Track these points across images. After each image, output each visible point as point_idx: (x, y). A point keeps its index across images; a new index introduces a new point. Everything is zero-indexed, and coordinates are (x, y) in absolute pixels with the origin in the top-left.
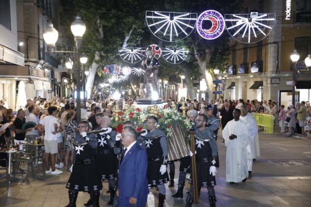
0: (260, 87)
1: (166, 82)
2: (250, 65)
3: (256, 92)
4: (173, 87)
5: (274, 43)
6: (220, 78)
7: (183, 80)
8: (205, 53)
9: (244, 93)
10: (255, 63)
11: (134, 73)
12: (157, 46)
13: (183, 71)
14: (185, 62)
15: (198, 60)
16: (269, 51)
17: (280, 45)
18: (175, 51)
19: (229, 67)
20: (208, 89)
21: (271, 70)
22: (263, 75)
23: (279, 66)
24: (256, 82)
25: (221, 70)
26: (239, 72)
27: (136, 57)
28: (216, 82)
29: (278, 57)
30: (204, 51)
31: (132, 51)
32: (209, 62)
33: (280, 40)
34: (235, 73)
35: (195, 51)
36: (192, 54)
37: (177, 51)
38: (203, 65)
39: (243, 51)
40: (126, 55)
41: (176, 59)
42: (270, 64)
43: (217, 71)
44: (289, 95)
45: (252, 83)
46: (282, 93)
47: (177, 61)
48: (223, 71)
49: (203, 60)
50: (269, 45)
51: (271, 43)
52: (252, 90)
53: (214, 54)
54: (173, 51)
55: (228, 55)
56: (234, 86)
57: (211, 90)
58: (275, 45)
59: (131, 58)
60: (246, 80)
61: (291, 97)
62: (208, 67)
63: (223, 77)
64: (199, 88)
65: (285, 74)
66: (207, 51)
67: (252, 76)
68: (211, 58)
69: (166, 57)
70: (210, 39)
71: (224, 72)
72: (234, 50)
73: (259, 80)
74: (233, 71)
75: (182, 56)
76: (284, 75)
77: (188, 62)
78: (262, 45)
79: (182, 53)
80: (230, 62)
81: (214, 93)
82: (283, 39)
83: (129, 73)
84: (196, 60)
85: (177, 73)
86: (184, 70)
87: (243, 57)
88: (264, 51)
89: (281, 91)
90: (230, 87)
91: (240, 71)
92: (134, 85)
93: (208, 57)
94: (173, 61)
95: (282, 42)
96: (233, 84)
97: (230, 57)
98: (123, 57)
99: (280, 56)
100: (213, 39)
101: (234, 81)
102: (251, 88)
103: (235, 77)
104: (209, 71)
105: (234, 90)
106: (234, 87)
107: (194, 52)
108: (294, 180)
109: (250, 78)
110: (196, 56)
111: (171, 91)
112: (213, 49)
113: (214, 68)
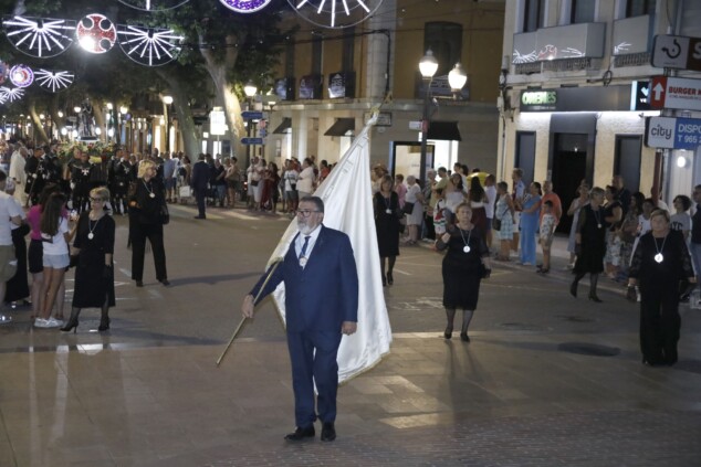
0: (349, 133)
1: (124, 110)
2: (327, 80)
3: (339, 142)
4: (141, 124)
5: (382, 31)
6: (259, 107)
7: (168, 106)
8: (224, 46)
9: (313, 144)
10: (338, 77)
11: (40, 81)
12: (104, 18)
13: (168, 85)
14: (175, 62)
15: (208, 60)
16: (370, 50)
17: (393, 36)
18: (151, 36)
19: (277, 81)
20: (229, 132)
21: (373, 94)
22: (354, 105)
23: (391, 85)
24: (339, 119)
25: (262, 87)
26: (301, 95)
27: (51, 42)
28: (249, 116)
29: (388, 65)
30: (222, 39)
31: (40, 26)
32: (232, 66)
33: (392, 26)
34: (292, 97)
35: (201, 38)
36: (191, 45)
37: (156, 35)
38: (218, 74)
39: (310, 45)
40: (22, 35)
41: (154, 54)
42: (372, 79)
43: (251, 91)
44: (412, 151)
45: (329, 123)
46: (398, 147)
47: (155, 60)
48: (266, 91)
49: (220, 60)
50: (371, 36)
51: (374, 32)
52: (329, 137)
53: (245, 48)
54: (146, 34)
55: (278, 52)
56: (290, 126)
57: (237, 133)
58: (383, 36)
59: (36, 44)
60: (316, 115)
61: (417, 157)
62: (230, 80)
63: (265, 104)
64: (207, 129)
65: (403, 104)
66: (229, 39)
67: (330, 106)
68: (239, 58)
69: (128, 47)
70: (243, 11)
71: (269, 94)
72: (292, 43)
73: (345, 115)
74: (288, 92)
75: (167, 47)
76: (400, 107)
77: (183, 64)
78: (354, 35)
79: (168, 40)
80: (280, 70)
81: (244, 141)
82: (401, 23)
83: (29, 81)
84: (203, 61)
85: (152, 89)
86: (173, 82)
87: (309, 59)
88: (358, 48)
89: (396, 143)
90: (281, 130)
91: (304, 91)
92: (38, 114)
93: (231, 56)
94: (146, 59)
95: (398, 30)
96: (287, 123)
97: (282, 58)
98: (15, 38)
99: (392, 62)
100: (251, 10)
101: (289, 116)
102: (327, 134)
103: (293, 107)
104: (233, 90)
105: (289, 136)
106: (290, 130)
107: (197, 40)
108: (432, 339)
109: (326, 111)
110: (202, 50)
111: (136, 132)
112: (243, 36)
113: (245, 82)
